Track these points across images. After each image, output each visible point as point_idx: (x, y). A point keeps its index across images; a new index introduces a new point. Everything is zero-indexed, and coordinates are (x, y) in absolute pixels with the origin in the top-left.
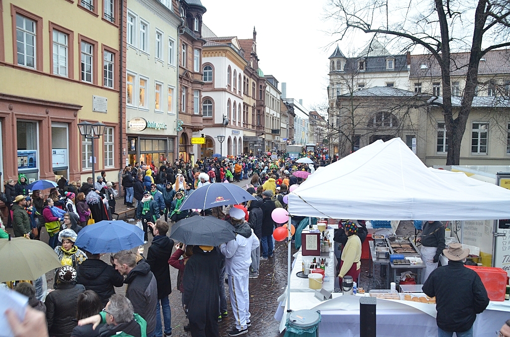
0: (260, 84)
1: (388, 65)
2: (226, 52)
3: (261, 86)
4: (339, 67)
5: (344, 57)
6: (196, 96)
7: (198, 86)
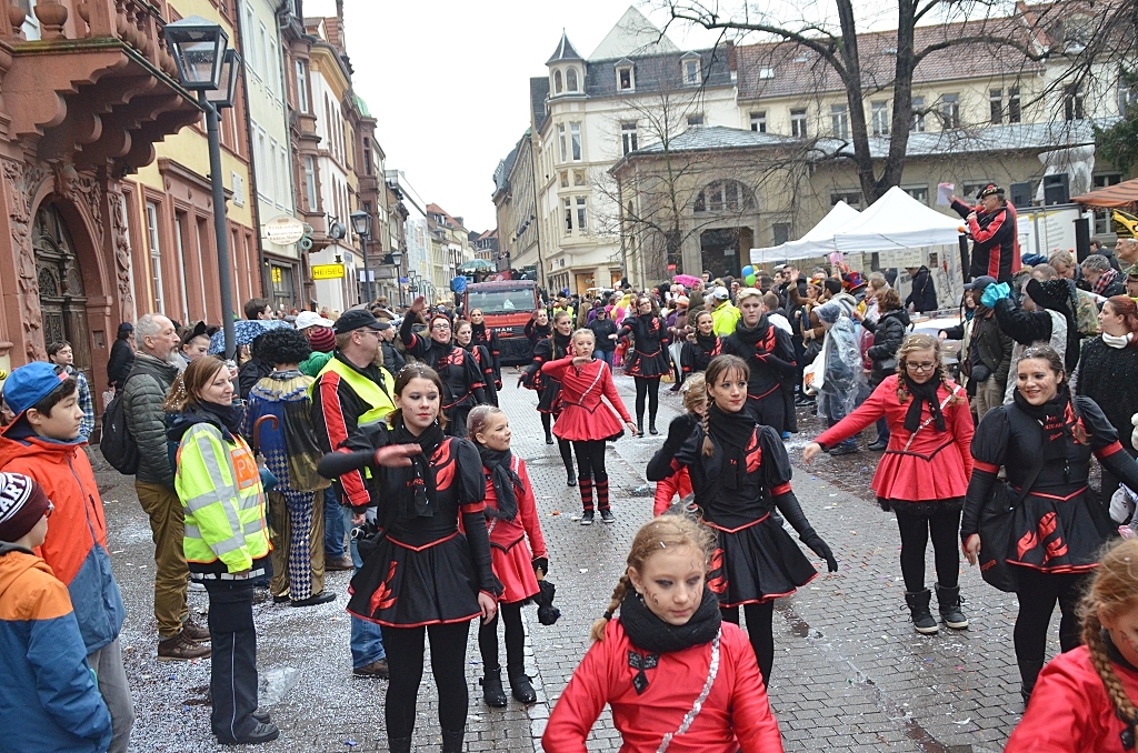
0: (363, 135)
1: (685, 72)
2: (321, 59)
3: (366, 139)
4: (573, 85)
5: (583, 61)
6: (309, 171)
7: (312, 146)
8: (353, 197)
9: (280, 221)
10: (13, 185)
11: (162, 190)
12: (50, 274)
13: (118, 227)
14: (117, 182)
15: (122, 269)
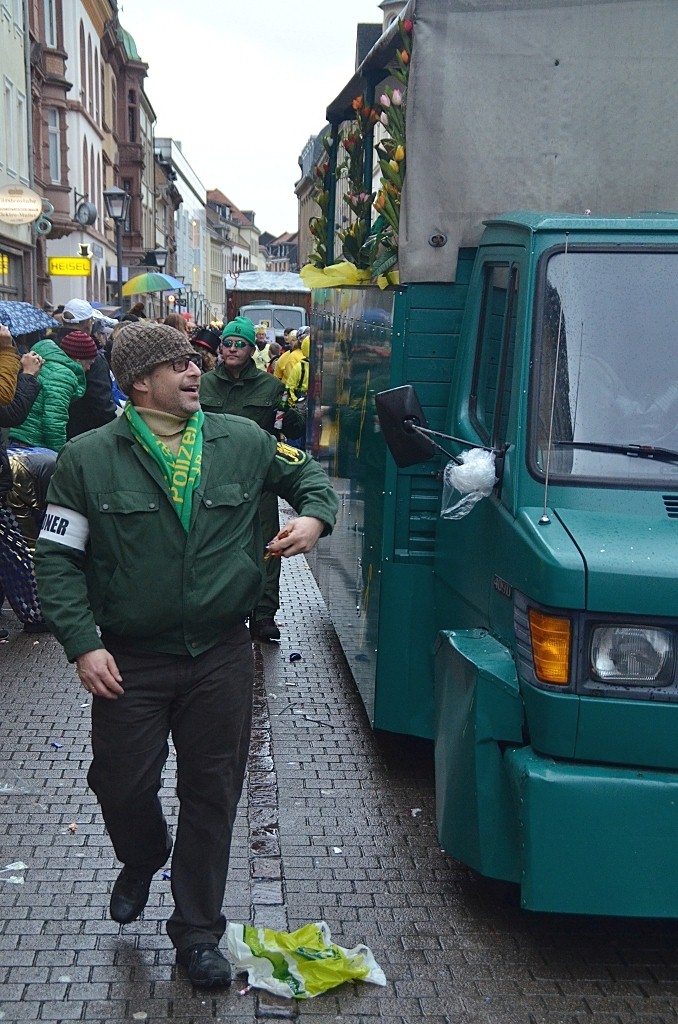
3: (132, 92)
6: (54, 128)
7: (59, 94)
8: (110, 171)
9: (11, 192)
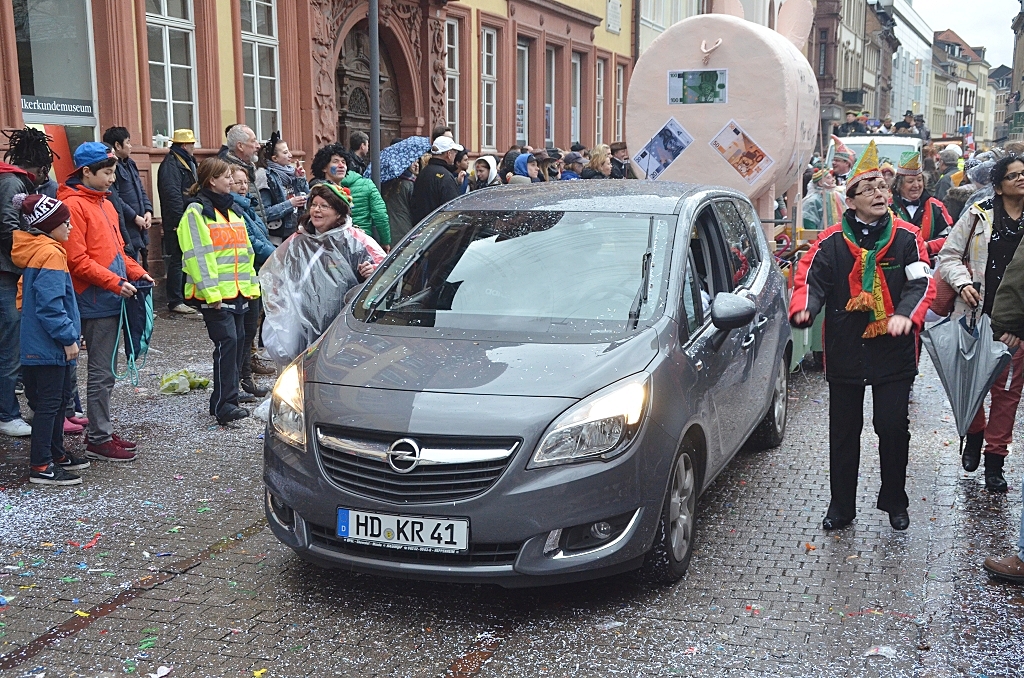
10: (318, 12)
11: (505, 16)
12: (364, 94)
13: (437, 52)
14: (441, 8)
15: (437, 93)
